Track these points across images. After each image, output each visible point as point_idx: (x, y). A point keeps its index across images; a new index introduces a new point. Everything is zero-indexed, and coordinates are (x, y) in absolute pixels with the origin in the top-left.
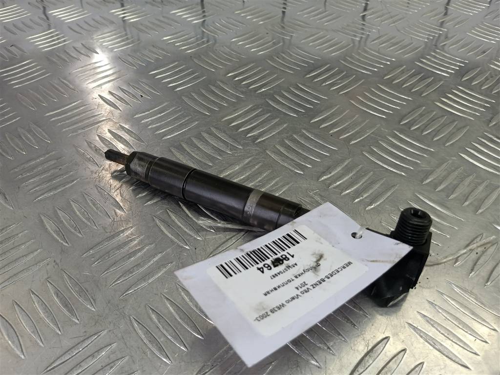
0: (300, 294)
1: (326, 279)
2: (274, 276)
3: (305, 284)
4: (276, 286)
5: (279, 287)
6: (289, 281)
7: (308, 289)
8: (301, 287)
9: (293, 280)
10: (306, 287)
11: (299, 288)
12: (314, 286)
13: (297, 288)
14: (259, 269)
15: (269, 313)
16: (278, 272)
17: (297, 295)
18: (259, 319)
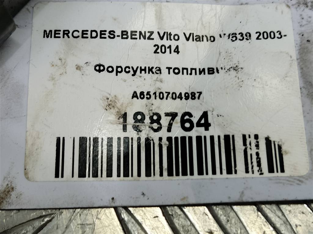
0: (182, 38)
1: (118, 33)
2: (192, 96)
3: (158, 49)
4: (206, 77)
5: (202, 71)
6: (177, 71)
7: (162, 38)
8: (170, 47)
9: (169, 69)
10: (160, 43)
11: (173, 48)
12: (148, 35)
13: (177, 51)
14: (207, 126)
15: (254, 36)
16: (178, 100)
17: (188, 39)
18: (277, 35)
